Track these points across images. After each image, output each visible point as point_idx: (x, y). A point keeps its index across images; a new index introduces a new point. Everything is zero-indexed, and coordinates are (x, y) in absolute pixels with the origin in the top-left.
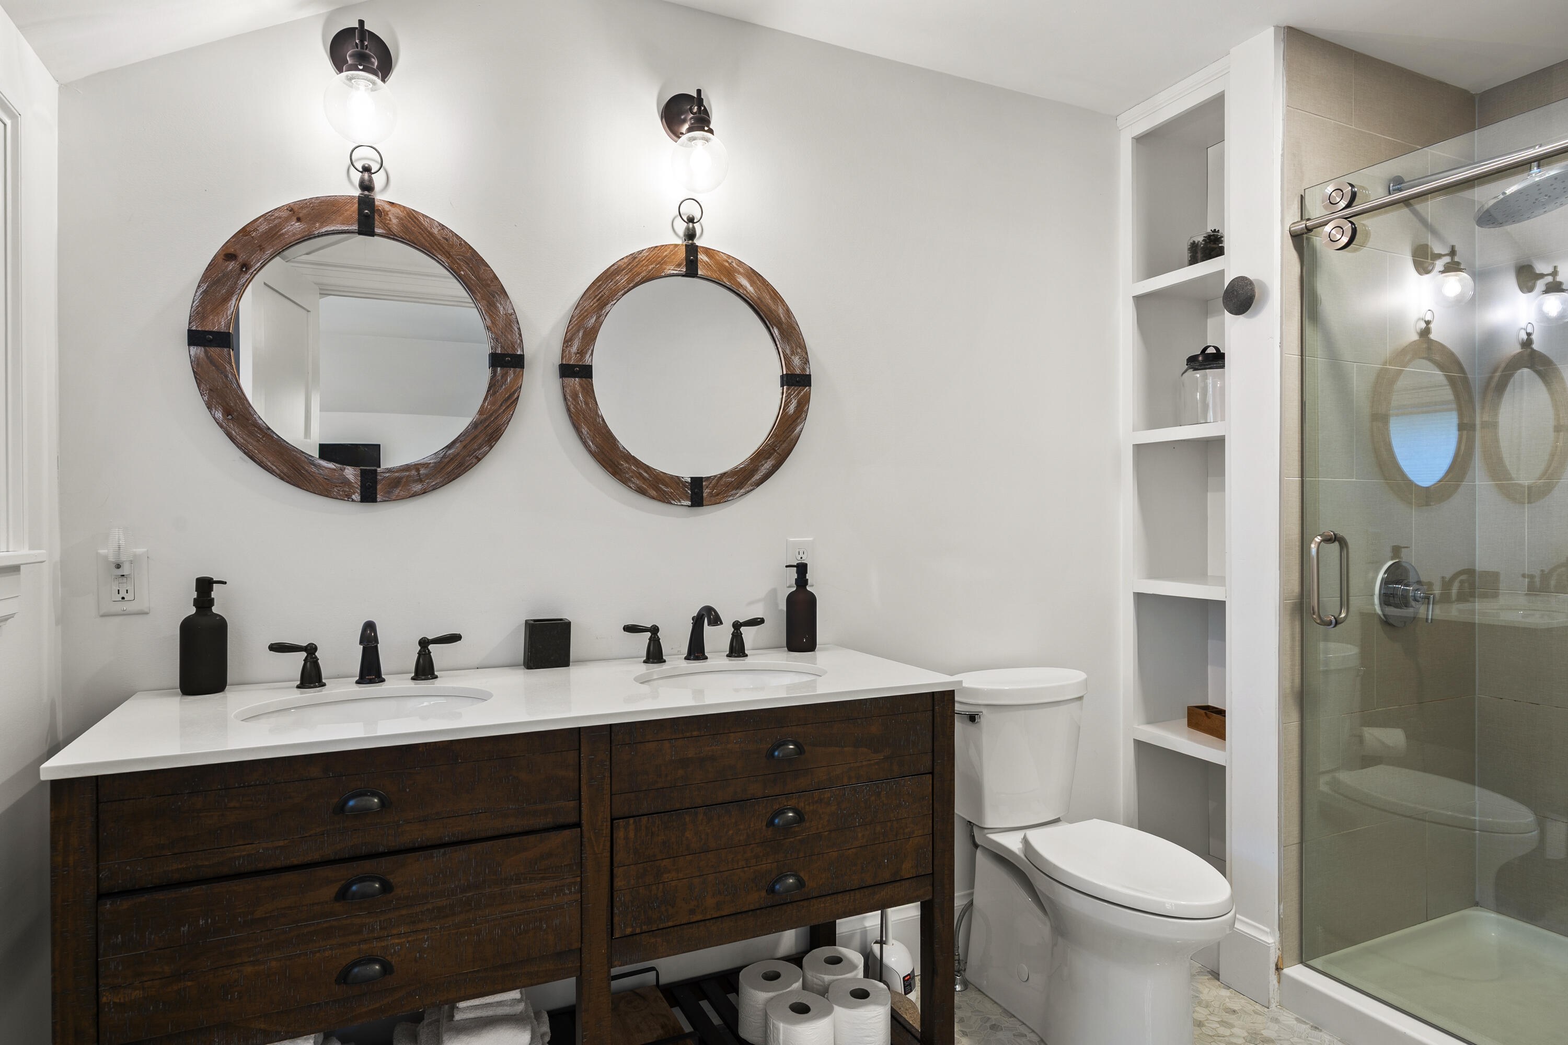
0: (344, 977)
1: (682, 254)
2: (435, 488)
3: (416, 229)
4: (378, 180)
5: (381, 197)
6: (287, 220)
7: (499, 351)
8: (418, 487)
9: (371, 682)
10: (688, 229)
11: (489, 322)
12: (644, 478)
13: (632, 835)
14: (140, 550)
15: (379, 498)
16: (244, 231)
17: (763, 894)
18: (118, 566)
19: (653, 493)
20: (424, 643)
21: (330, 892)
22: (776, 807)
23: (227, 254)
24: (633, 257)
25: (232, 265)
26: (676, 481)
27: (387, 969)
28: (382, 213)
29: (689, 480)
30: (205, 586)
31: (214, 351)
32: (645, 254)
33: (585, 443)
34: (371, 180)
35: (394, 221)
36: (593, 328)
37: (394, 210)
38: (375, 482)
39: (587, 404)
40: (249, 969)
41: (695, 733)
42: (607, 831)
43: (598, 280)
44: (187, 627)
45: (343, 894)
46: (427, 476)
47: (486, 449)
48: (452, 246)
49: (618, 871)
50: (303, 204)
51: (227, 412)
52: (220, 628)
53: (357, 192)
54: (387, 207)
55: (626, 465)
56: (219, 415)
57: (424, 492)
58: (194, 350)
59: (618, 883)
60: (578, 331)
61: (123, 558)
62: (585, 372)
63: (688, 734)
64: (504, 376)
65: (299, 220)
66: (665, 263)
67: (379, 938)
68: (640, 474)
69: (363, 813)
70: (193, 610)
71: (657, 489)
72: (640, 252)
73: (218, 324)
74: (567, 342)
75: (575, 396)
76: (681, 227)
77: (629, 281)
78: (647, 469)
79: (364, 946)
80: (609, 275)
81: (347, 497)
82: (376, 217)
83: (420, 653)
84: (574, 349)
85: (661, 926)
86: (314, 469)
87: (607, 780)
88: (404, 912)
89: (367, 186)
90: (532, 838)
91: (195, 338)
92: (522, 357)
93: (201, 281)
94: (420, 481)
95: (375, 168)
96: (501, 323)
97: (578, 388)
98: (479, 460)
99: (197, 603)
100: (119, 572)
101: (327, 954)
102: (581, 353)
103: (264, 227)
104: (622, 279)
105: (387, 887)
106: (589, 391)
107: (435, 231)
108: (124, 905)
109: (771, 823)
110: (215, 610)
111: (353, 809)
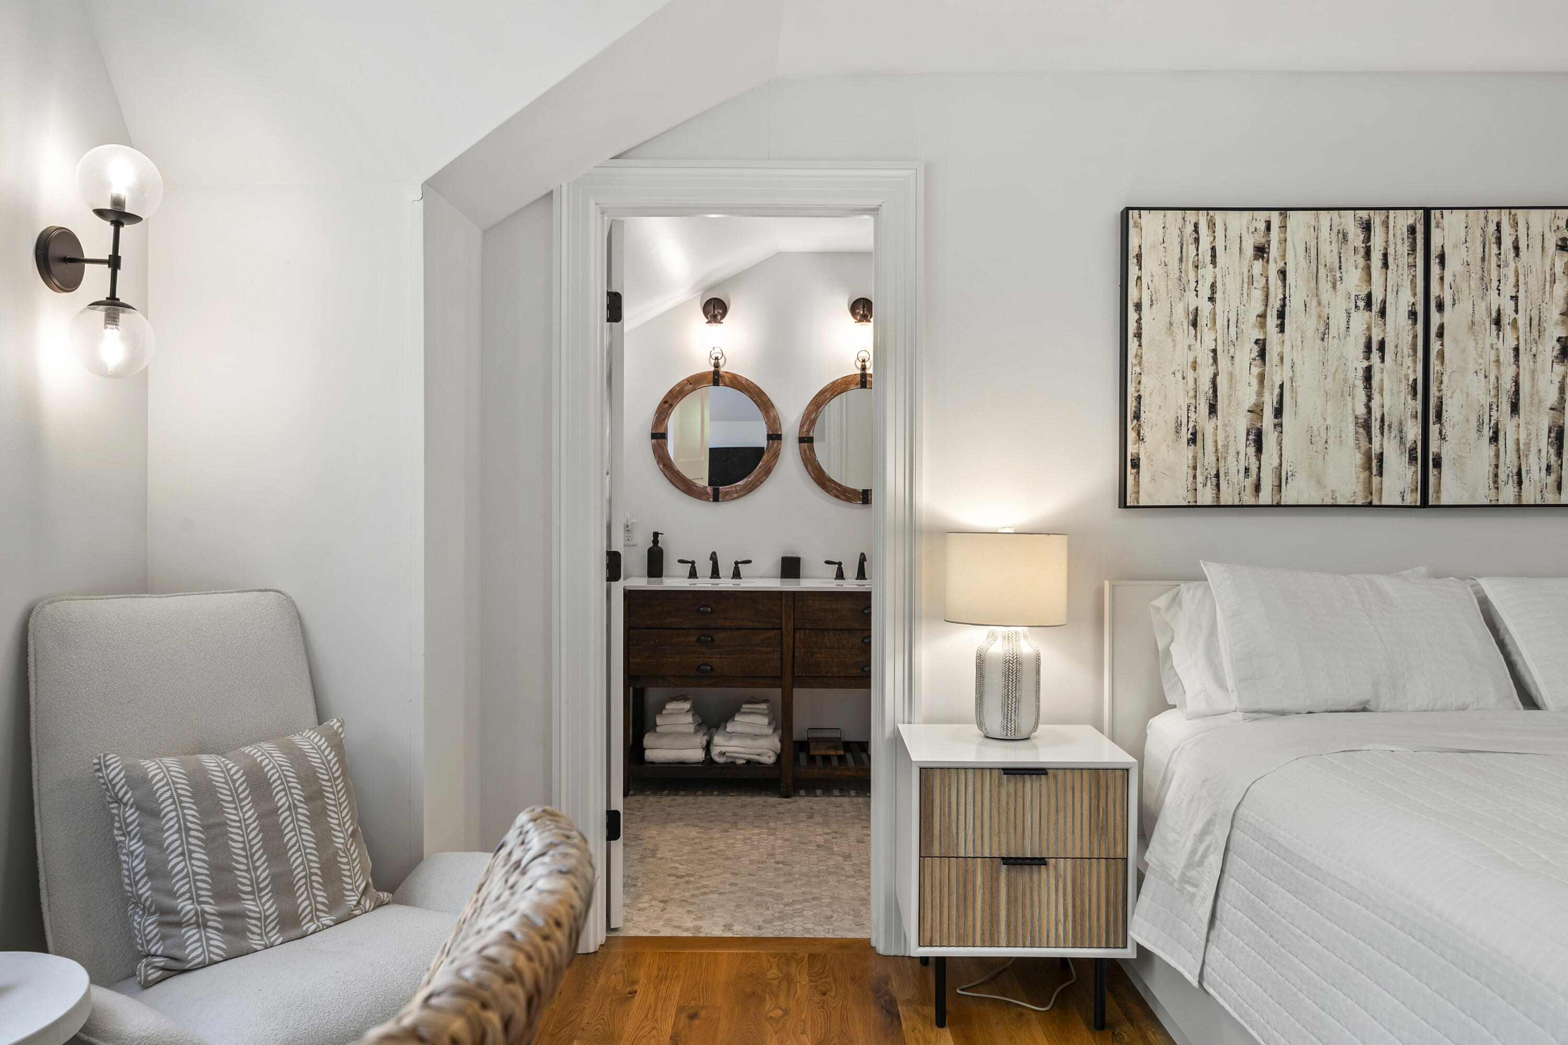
0: (698, 669)
1: (859, 379)
2: (743, 496)
3: (736, 382)
4: (721, 362)
5: (722, 370)
6: (686, 384)
7: (770, 433)
8: (736, 495)
9: (715, 578)
10: (862, 365)
11: (766, 421)
12: (838, 490)
13: (802, 636)
14: (635, 521)
15: (720, 500)
16: (671, 391)
17: (859, 671)
18: (627, 527)
19: (843, 497)
20: (737, 563)
21: (694, 638)
22: (866, 634)
23: (665, 401)
24: (834, 383)
25: (666, 405)
26: (855, 491)
27: (712, 669)
28: (722, 377)
29: (861, 491)
30: (656, 535)
31: (660, 440)
32: (839, 381)
33: (810, 473)
34: (718, 362)
35: (727, 380)
36: (814, 419)
37: (727, 375)
38: (718, 493)
39: (810, 455)
40: (670, 660)
41: (829, 599)
42: (792, 633)
43: (816, 396)
44: (650, 551)
45: (698, 640)
46: (740, 490)
47: (765, 478)
48: (751, 388)
49: (796, 650)
50: (692, 377)
51: (664, 465)
52: (661, 552)
53: (712, 369)
54: (724, 374)
55: (829, 484)
56: (661, 466)
57: (738, 497)
58: (653, 440)
59: (797, 655)
60: (807, 421)
61: (629, 524)
62: (810, 440)
63: (826, 599)
64: (773, 444)
65: (690, 384)
66: (850, 384)
67: (709, 658)
68: (836, 488)
69: (705, 613)
70: (652, 545)
71: (845, 495)
72: (837, 380)
73: (661, 431)
74: (802, 426)
75: (805, 452)
76: (859, 364)
77: (831, 395)
78: (840, 485)
79: (705, 660)
80: (822, 393)
81: (708, 500)
82: (720, 379)
83: (735, 568)
84: (805, 430)
85: (814, 675)
86: (695, 488)
87: (792, 613)
88: (718, 650)
89: (717, 366)
90: (763, 631)
91: (654, 436)
92: (781, 435)
93: (656, 413)
94: (737, 492)
95: (720, 356)
96: (771, 420)
97: (806, 447)
98: (762, 483)
99: (653, 542)
100: (627, 529)
101: (693, 660)
102: (808, 431)
103: (677, 389)
104: (828, 394)
105: (712, 640)
106: (812, 449)
107: (744, 382)
108: (636, 631)
109: (863, 641)
110: (659, 545)
111: (702, 611)
